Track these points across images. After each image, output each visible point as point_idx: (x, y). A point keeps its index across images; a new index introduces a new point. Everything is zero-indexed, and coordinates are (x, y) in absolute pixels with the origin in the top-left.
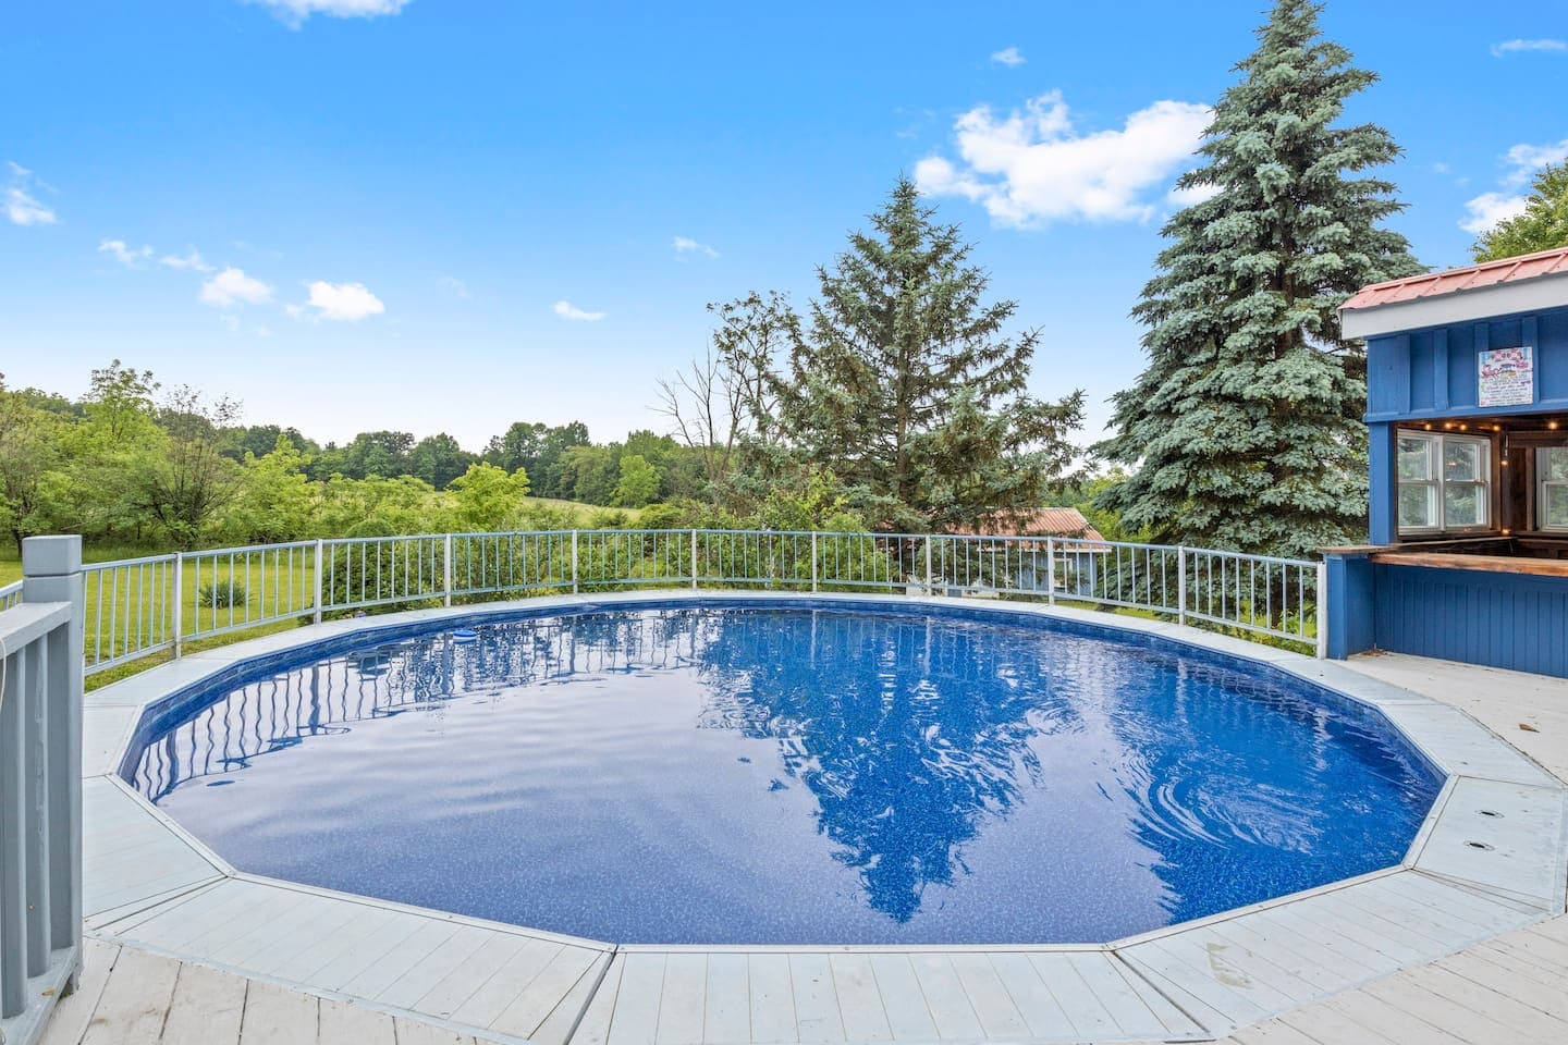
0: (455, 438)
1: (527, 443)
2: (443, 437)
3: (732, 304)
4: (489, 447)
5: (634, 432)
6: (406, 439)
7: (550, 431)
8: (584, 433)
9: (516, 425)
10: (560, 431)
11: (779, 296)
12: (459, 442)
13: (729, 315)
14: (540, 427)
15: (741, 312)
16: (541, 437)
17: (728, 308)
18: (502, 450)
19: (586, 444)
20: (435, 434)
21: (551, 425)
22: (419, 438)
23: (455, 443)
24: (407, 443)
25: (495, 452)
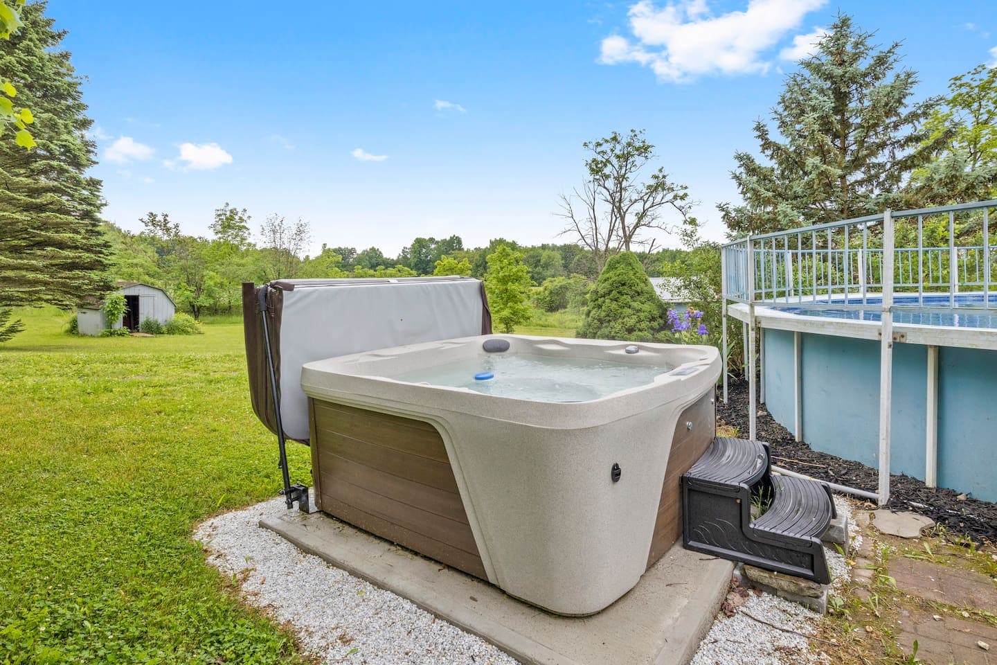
0: (380, 250)
1: (424, 250)
2: (373, 249)
3: (601, 142)
4: (402, 254)
5: (493, 240)
6: (352, 251)
7: (437, 242)
8: (459, 241)
9: (417, 239)
10: (444, 241)
11: (637, 133)
12: (382, 252)
13: (599, 149)
14: (432, 240)
15: (606, 147)
16: (433, 246)
17: (599, 145)
18: (409, 256)
19: (460, 249)
20: (368, 247)
21: (438, 239)
22: (359, 251)
23: (380, 253)
24: (352, 254)
25: (405, 257)
